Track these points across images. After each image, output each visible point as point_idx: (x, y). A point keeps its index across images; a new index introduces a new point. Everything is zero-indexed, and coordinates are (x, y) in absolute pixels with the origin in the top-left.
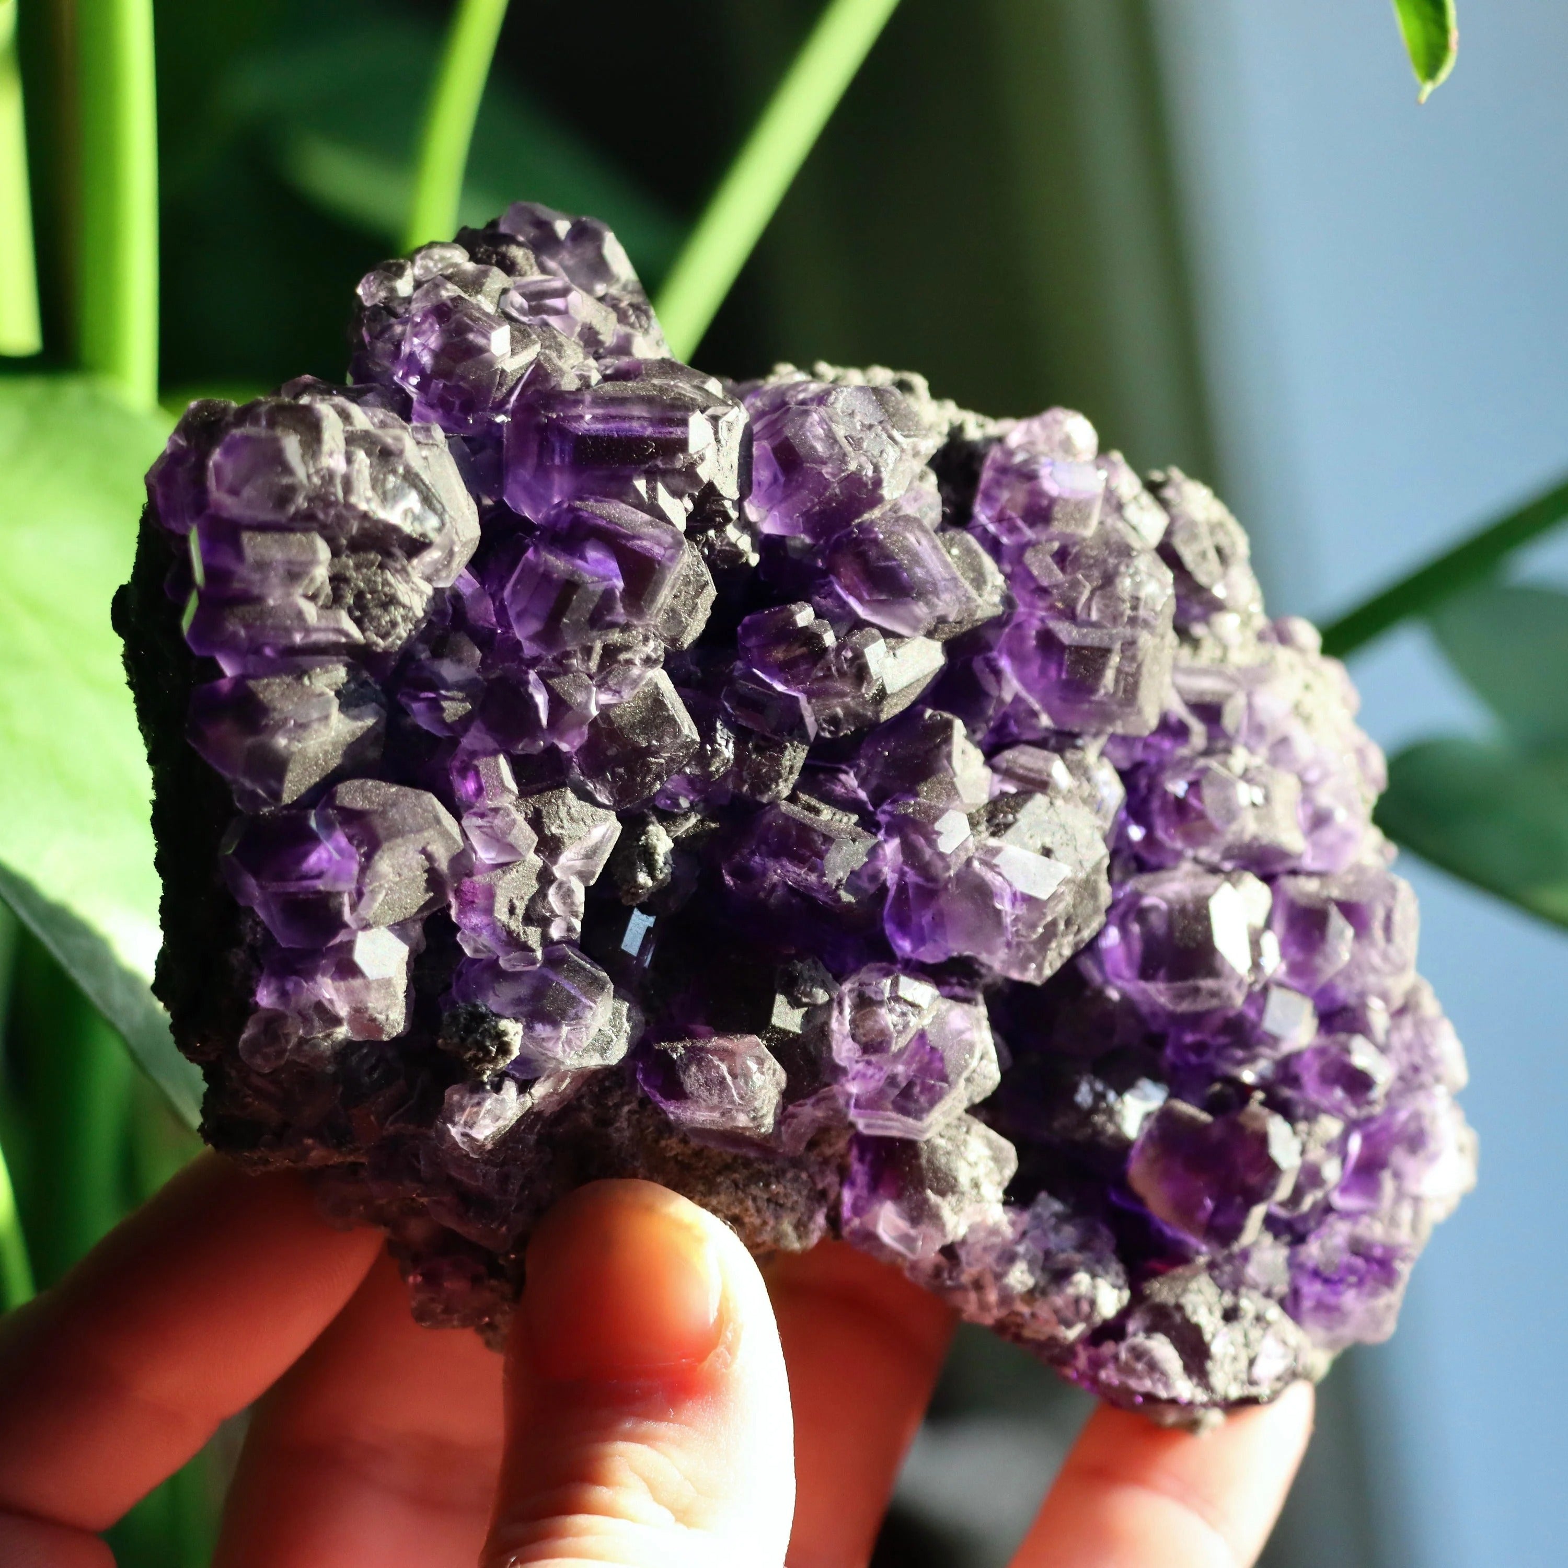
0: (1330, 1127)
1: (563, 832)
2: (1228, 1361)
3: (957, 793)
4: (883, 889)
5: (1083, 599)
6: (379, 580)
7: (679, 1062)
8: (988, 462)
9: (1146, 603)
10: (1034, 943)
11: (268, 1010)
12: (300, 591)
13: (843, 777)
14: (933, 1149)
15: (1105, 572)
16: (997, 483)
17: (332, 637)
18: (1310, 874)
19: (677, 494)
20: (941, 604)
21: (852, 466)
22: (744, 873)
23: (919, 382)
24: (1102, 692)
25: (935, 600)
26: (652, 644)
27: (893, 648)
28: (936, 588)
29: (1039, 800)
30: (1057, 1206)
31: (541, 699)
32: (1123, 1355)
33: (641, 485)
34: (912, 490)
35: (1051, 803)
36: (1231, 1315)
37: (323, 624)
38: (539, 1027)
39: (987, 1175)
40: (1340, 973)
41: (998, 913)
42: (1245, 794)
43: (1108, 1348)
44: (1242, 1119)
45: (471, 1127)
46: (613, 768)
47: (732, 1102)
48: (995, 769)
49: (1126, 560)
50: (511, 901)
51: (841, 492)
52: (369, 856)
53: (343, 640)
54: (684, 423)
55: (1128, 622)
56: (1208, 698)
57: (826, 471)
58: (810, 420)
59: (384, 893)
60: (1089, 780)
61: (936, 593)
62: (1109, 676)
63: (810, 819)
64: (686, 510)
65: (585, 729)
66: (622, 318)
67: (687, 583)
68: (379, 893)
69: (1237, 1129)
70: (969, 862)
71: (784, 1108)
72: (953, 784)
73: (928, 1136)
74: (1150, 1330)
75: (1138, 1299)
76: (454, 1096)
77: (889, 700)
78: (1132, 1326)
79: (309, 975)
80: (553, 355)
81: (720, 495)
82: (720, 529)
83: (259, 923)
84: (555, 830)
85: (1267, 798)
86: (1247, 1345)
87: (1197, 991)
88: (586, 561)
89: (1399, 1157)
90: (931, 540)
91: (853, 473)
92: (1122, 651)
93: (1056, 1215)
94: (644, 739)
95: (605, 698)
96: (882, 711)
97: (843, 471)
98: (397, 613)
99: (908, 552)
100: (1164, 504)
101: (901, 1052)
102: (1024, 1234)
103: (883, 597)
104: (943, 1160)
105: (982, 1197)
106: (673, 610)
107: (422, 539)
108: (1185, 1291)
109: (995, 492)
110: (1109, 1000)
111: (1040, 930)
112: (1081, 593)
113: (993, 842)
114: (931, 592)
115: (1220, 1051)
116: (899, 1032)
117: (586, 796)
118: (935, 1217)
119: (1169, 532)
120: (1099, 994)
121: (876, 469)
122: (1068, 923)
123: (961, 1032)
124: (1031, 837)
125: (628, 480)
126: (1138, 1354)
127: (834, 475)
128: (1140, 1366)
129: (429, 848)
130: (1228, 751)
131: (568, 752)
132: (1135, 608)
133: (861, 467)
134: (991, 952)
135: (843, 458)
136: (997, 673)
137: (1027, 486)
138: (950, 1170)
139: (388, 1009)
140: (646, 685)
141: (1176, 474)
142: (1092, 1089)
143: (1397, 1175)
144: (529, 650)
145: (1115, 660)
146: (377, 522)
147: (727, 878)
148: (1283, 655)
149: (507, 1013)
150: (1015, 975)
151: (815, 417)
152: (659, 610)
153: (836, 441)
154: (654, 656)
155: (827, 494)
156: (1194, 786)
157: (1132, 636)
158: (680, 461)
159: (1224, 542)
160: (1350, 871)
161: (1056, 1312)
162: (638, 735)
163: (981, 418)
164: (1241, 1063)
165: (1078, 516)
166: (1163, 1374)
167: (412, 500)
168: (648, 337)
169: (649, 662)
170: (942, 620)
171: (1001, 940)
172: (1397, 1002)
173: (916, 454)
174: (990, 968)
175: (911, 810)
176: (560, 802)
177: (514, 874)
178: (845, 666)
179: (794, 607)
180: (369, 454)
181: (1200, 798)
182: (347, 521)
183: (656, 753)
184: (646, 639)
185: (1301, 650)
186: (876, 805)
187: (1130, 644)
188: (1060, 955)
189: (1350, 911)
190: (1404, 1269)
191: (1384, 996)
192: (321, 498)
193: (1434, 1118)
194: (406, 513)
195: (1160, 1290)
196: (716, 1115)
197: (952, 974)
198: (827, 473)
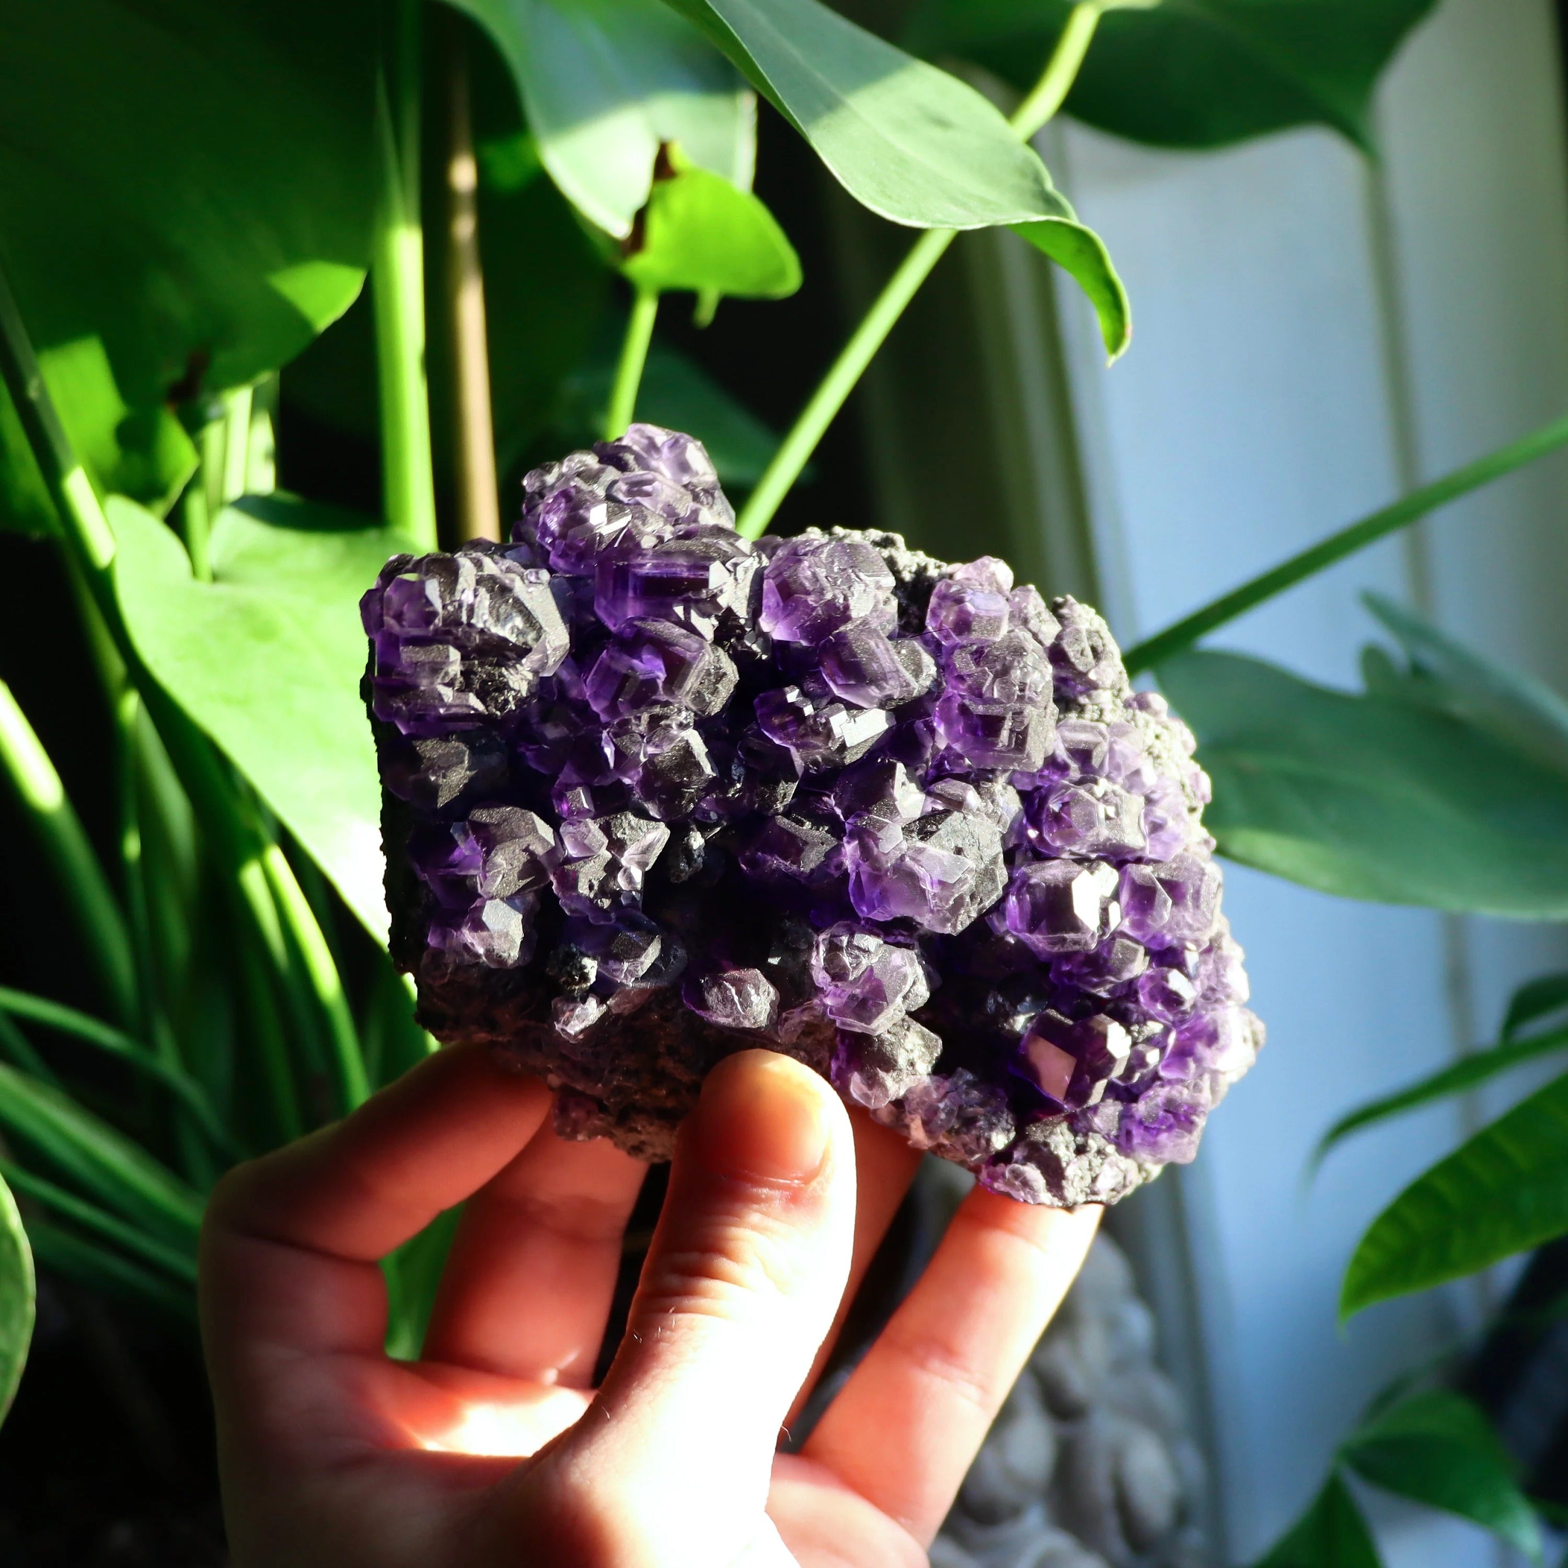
0: (1154, 1027)
1: (626, 836)
2: (1077, 1179)
3: (898, 811)
4: (846, 874)
5: (987, 684)
6: (497, 673)
7: (705, 985)
8: (936, 591)
9: (1030, 687)
10: (949, 910)
11: (435, 948)
12: (439, 681)
13: (825, 799)
14: (882, 1042)
15: (1004, 665)
16: (939, 605)
17: (465, 710)
18: (1149, 862)
19: (705, 615)
20: (888, 687)
21: (829, 596)
22: (754, 863)
23: (899, 538)
24: (1001, 745)
25: (885, 685)
26: (684, 714)
27: (854, 716)
28: (886, 677)
29: (956, 816)
30: (969, 1077)
31: (609, 751)
32: (1007, 1175)
33: (679, 610)
34: (876, 611)
35: (965, 818)
36: (1081, 1150)
37: (458, 702)
38: (611, 962)
39: (920, 1057)
40: (1164, 927)
41: (923, 891)
42: (1101, 810)
43: (1000, 1168)
44: (1093, 1024)
45: (567, 1025)
46: (659, 795)
47: (738, 1012)
48: (929, 793)
49: (1018, 658)
50: (590, 881)
51: (823, 612)
52: (488, 853)
53: (472, 712)
54: (707, 569)
55: (1017, 700)
56: (1082, 746)
57: (811, 600)
58: (802, 565)
59: (501, 876)
60: (993, 802)
61: (886, 680)
62: (1005, 734)
63: (795, 828)
64: (713, 626)
65: (640, 770)
66: (696, 498)
67: (708, 673)
68: (497, 876)
69: (1088, 1030)
70: (902, 858)
71: (779, 1015)
72: (894, 806)
73: (878, 1033)
74: (1026, 1160)
75: (1021, 1137)
76: (557, 1003)
77: (849, 751)
78: (1017, 1155)
79: (458, 928)
80: (639, 523)
81: (737, 616)
82: (740, 638)
83: (431, 892)
84: (619, 835)
85: (1117, 814)
86: (1090, 1169)
87: (1064, 940)
88: (641, 661)
89: (1200, 1048)
90: (884, 644)
91: (829, 601)
92: (1013, 719)
93: (967, 1083)
94: (678, 777)
95: (651, 750)
96: (845, 758)
97: (822, 600)
98: (510, 696)
99: (866, 653)
100: (1061, 618)
101: (856, 980)
102: (945, 1096)
103: (852, 682)
104: (889, 1048)
105: (916, 1071)
106: (699, 692)
107: (524, 646)
108: (1051, 1133)
109: (938, 611)
110: (1008, 943)
111: (951, 902)
112: (986, 680)
113: (920, 844)
114: (882, 679)
115: (1081, 977)
116: (854, 968)
117: (642, 814)
118: (883, 1086)
119: (1059, 637)
120: (1001, 939)
121: (846, 599)
122: (973, 897)
123: (900, 967)
124: (948, 841)
125: (670, 607)
126: (1017, 1175)
127: (816, 602)
128: (1017, 1183)
129: (531, 848)
130: (1095, 782)
131: (629, 785)
132: (1022, 690)
133: (835, 597)
134: (921, 915)
135: (821, 592)
136: (932, 731)
137: (956, 608)
138: (893, 1055)
139: (509, 950)
140: (680, 741)
141: (1070, 598)
142: (996, 1001)
143: (1198, 1061)
144: (604, 718)
145: (1008, 724)
146: (492, 636)
147: (743, 866)
148: (1141, 716)
149: (590, 953)
150: (939, 930)
151: (806, 563)
152: (688, 693)
153: (817, 580)
154: (685, 722)
155: (814, 614)
156: (1065, 804)
157: (1020, 708)
158: (704, 594)
159: (1098, 643)
160: (1174, 860)
161: (965, 1145)
162: (674, 774)
163: (938, 563)
164: (1096, 985)
165: (989, 628)
166: (1031, 1188)
167: (518, 621)
168: (712, 511)
169: (682, 726)
170: (890, 698)
171: (926, 908)
172: (1206, 945)
173: (879, 587)
174: (921, 924)
175: (864, 823)
176: (623, 817)
177: (592, 863)
178: (820, 729)
179: (787, 689)
180: (489, 591)
181: (1069, 814)
182: (470, 634)
183: (688, 786)
184: (680, 711)
185: (1156, 714)
186: (846, 818)
187: (1018, 714)
188: (969, 917)
189: (1173, 887)
190: (1201, 1121)
191: (1197, 942)
192: (453, 621)
193: (1226, 1022)
194: (512, 628)
195: (1035, 1132)
196: (730, 1020)
197: (897, 928)
198: (812, 601)
